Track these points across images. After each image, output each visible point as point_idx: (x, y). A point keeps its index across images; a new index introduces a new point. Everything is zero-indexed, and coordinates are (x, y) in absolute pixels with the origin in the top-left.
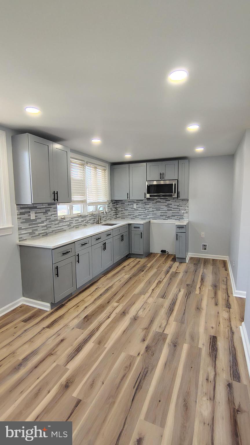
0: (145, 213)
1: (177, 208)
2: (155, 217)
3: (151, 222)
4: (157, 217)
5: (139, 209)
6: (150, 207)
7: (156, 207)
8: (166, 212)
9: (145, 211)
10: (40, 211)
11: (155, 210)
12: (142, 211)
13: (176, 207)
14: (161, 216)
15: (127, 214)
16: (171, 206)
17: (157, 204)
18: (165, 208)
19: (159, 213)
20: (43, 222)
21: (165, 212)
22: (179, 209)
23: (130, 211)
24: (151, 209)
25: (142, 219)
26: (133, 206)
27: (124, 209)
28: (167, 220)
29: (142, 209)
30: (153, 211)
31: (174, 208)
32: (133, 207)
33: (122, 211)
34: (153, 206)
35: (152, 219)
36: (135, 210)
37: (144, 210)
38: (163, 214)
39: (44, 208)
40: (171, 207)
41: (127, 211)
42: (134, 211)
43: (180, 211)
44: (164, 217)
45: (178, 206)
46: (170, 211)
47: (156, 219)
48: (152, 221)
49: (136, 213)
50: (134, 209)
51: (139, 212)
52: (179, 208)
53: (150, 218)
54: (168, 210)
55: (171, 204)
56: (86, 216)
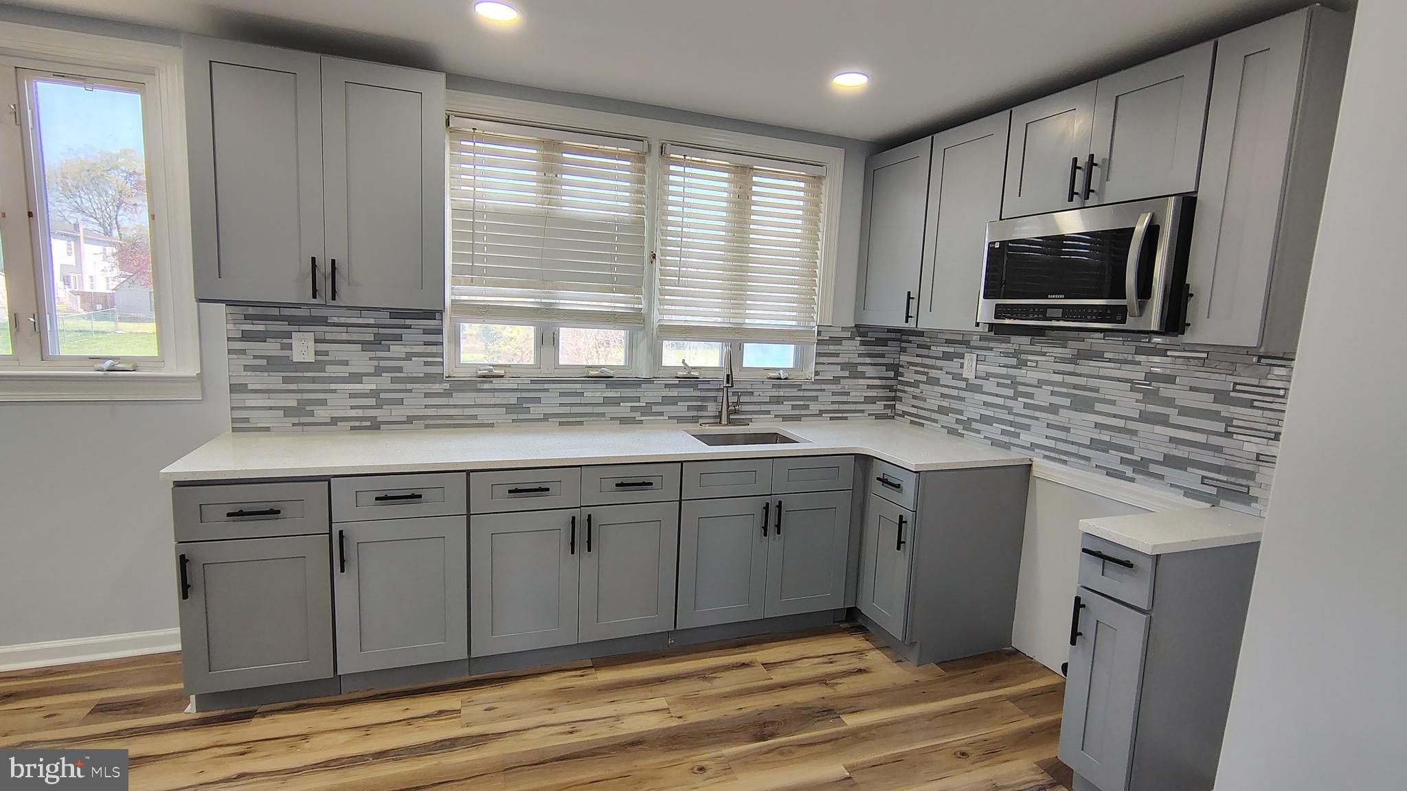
0: (1010, 410)
1: (1214, 416)
2: (1061, 446)
3: (1036, 472)
4: (1073, 449)
5: (989, 386)
6: (1041, 383)
7: (1075, 387)
8: (1132, 425)
9: (1009, 403)
10: (344, 337)
11: (1067, 402)
12: (1000, 401)
13: (1204, 401)
14: (1095, 444)
15: (934, 403)
16: (1166, 391)
17: (1079, 369)
18: (1129, 403)
19: (1083, 426)
20: (356, 378)
21: (1120, 423)
22: (1229, 422)
23: (946, 391)
24: (1043, 397)
25: (994, 443)
26: (962, 366)
27: (924, 378)
28: (1132, 480)
29: (998, 385)
30: (1053, 409)
31: (1184, 411)
32: (959, 371)
33: (916, 384)
34: (1059, 378)
35: (1045, 457)
36: (972, 388)
37: (1010, 393)
38: (1107, 438)
39: (368, 326)
40: (1170, 402)
41: (937, 388)
42: (962, 394)
43: (1228, 434)
44: (1112, 459)
45: (1220, 396)
46: (1159, 429)
47: (1065, 462)
48: (1043, 468)
49: (973, 407)
50: (963, 385)
51: (985, 404)
52: (1226, 410)
53: (1033, 446)
54: (1145, 418)
55: (1170, 379)
56: (637, 383)
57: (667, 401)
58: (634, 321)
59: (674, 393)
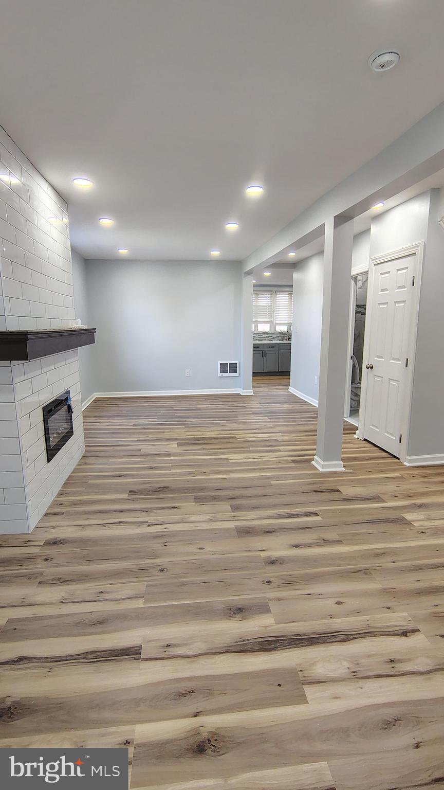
56: (271, 334)
57: (277, 337)
58: (270, 322)
59: (278, 335)
